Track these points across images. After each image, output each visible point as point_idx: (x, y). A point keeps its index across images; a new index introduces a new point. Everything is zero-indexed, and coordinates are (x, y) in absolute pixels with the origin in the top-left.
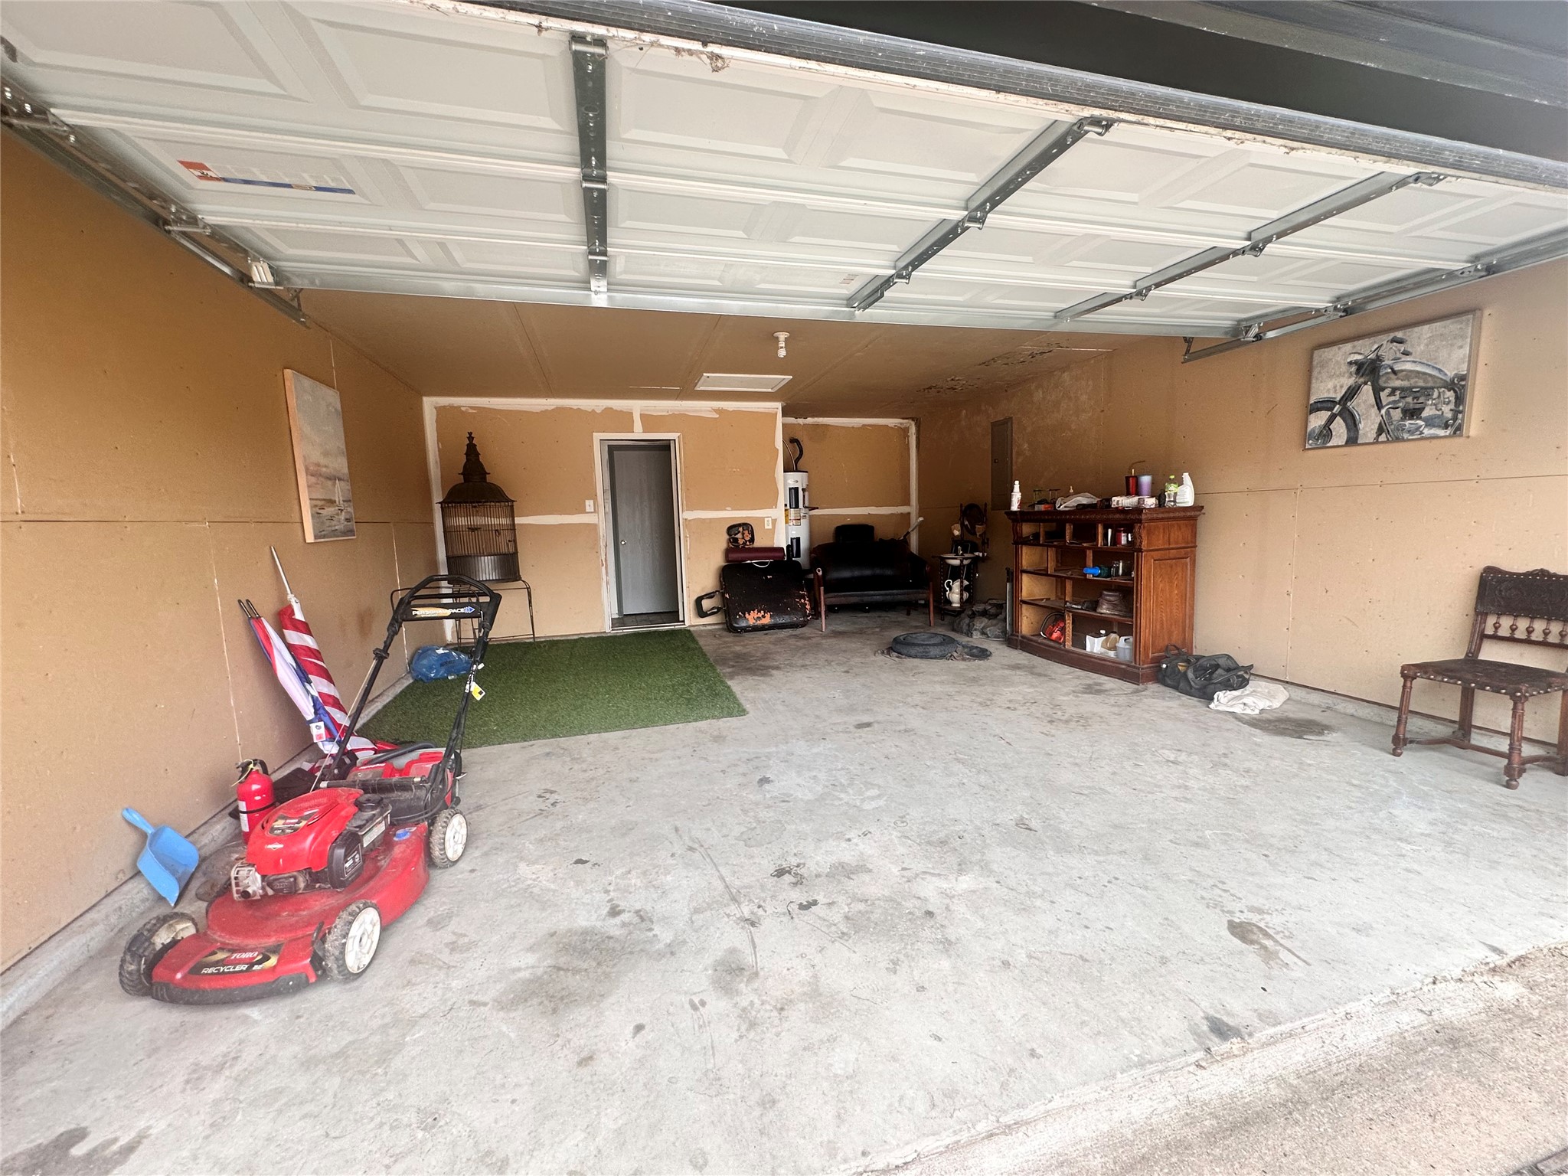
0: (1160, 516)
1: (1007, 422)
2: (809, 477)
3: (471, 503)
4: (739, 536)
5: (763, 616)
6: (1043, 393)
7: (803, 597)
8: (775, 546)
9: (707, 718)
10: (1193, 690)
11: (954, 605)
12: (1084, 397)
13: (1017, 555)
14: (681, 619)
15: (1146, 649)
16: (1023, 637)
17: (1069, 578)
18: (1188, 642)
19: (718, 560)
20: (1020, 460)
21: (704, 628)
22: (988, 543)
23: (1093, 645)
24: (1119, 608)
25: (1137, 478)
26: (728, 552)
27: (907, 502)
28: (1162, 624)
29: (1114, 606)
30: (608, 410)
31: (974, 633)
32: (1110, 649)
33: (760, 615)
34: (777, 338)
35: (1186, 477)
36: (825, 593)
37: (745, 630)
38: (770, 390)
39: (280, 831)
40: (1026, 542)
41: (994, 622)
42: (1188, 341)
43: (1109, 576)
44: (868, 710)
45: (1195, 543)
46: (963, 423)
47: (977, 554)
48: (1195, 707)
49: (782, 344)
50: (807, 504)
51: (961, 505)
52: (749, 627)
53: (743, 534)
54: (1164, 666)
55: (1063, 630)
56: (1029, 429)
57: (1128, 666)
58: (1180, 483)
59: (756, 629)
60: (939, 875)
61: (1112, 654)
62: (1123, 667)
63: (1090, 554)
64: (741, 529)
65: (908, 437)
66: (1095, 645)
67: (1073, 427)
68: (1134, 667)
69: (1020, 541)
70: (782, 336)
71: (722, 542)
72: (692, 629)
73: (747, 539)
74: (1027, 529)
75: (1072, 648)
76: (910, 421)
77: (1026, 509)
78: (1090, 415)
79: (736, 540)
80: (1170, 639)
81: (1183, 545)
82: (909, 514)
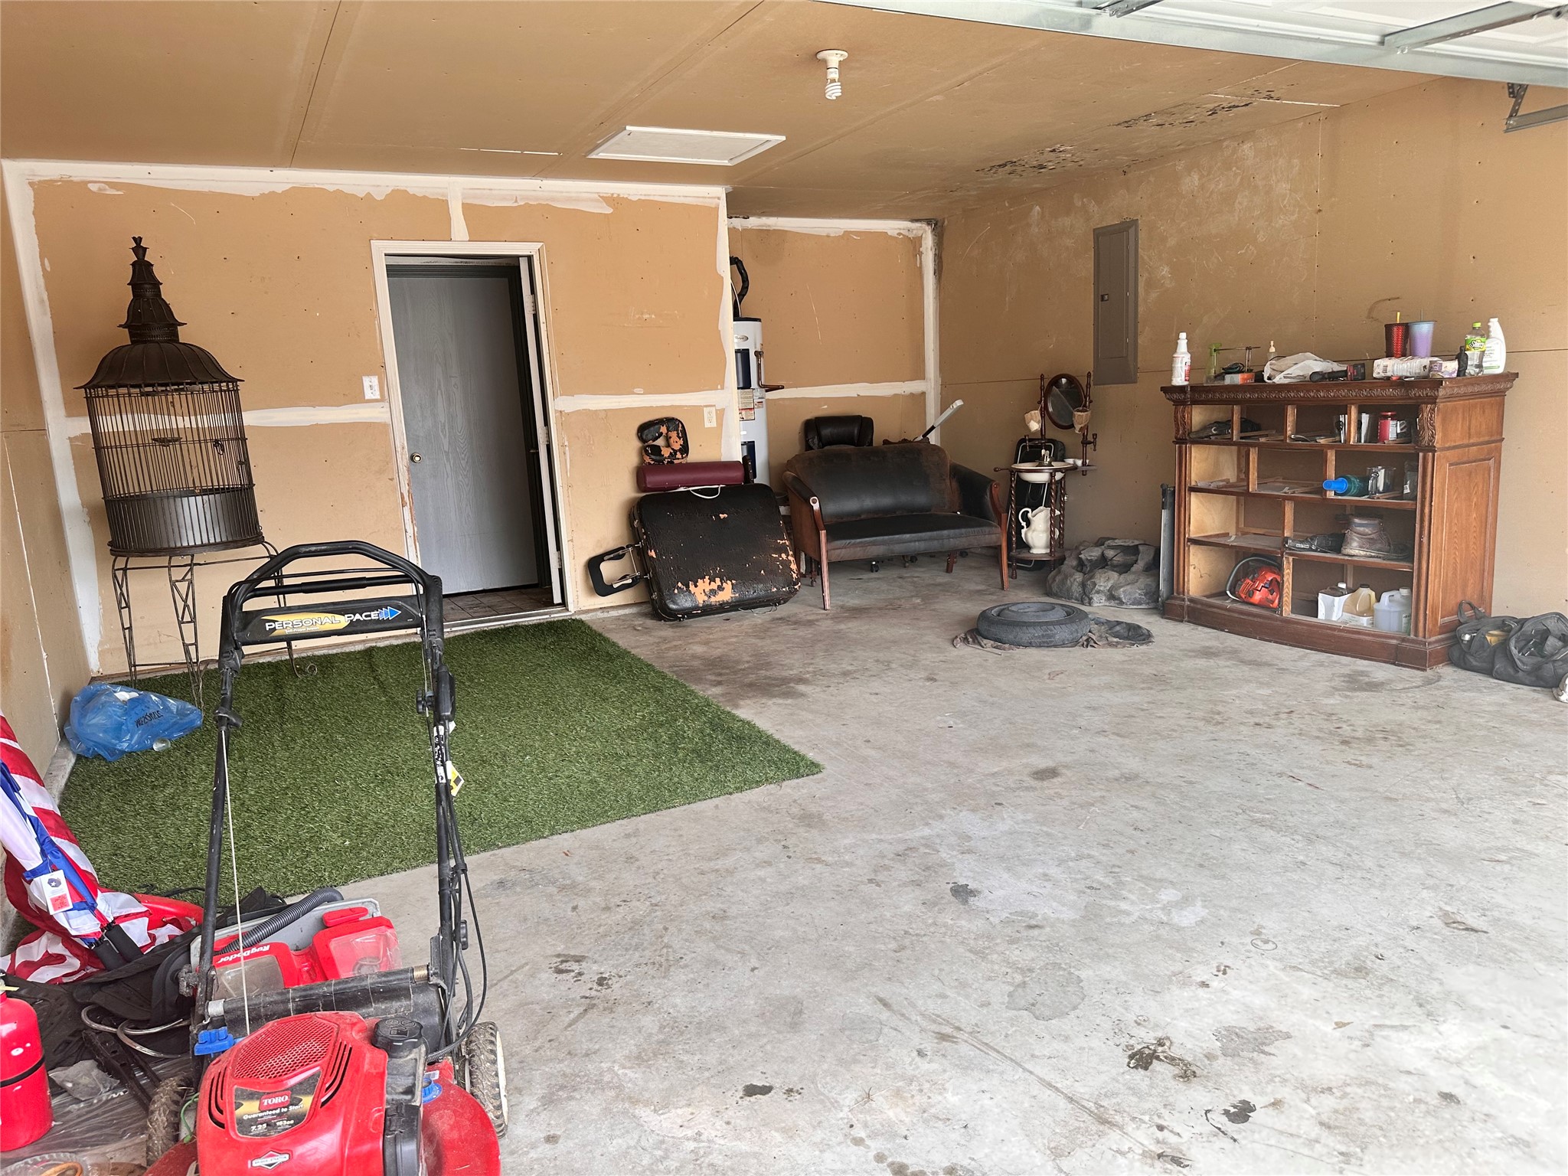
0: (1462, 390)
1: (1127, 228)
2: (763, 329)
3: (139, 386)
4: (660, 442)
5: (720, 588)
6: (1202, 177)
7: (782, 549)
8: (724, 459)
9: (758, 783)
10: (1521, 673)
11: (1034, 551)
12: (1284, 187)
13: (1182, 462)
14: (557, 599)
15: (1434, 612)
16: (1192, 600)
17: (1290, 499)
18: (1485, 596)
19: (624, 489)
20: (1154, 295)
21: (606, 615)
22: (1094, 443)
23: (1330, 609)
24: (1379, 546)
25: (1407, 328)
26: (641, 474)
27: (919, 374)
28: (1455, 569)
29: (1370, 542)
30: (399, 196)
31: (1096, 598)
32: (1361, 614)
33: (714, 586)
34: (825, 61)
35: (1495, 325)
36: (828, 541)
37: (689, 614)
38: (726, 163)
39: (262, 1128)
40: (1202, 438)
41: (1129, 577)
42: (1516, 91)
43: (1364, 491)
44: (1028, 745)
45: (1501, 433)
46: (1035, 230)
47: (1071, 461)
48: (1537, 701)
49: (833, 74)
50: (763, 381)
51: (1042, 378)
52: (697, 608)
53: (668, 439)
54: (1467, 637)
55: (1276, 586)
56: (1172, 242)
57: (1404, 640)
58: (1485, 333)
59: (708, 610)
60: (1405, 1028)
61: (1364, 621)
62: (1394, 642)
63: (1331, 456)
64: (663, 429)
65: (921, 254)
66: (1333, 609)
67: (1261, 238)
68: (1413, 641)
69: (1185, 438)
70: (834, 58)
71: (628, 453)
72: (584, 617)
73: (677, 447)
74: (1198, 416)
75: (1293, 616)
76: (924, 225)
77: (1202, 380)
78: (1293, 218)
79: (657, 450)
80: (1464, 593)
81: (1487, 438)
82: (924, 393)
